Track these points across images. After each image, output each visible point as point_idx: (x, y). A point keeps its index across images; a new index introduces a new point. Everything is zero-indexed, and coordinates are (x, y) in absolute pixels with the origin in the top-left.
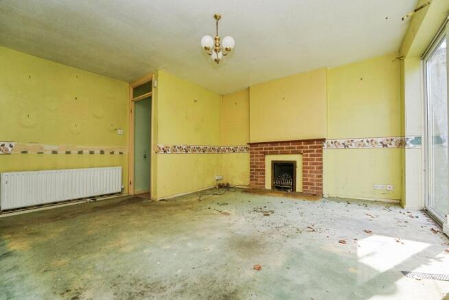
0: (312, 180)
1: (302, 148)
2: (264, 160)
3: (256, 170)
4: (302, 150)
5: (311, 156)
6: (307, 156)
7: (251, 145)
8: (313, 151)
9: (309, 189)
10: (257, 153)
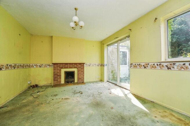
0: (81, 77)
1: (78, 66)
2: (61, 71)
3: (56, 76)
4: (78, 67)
5: (81, 69)
6: (79, 69)
7: (54, 64)
8: (81, 67)
9: (80, 81)
10: (58, 68)
